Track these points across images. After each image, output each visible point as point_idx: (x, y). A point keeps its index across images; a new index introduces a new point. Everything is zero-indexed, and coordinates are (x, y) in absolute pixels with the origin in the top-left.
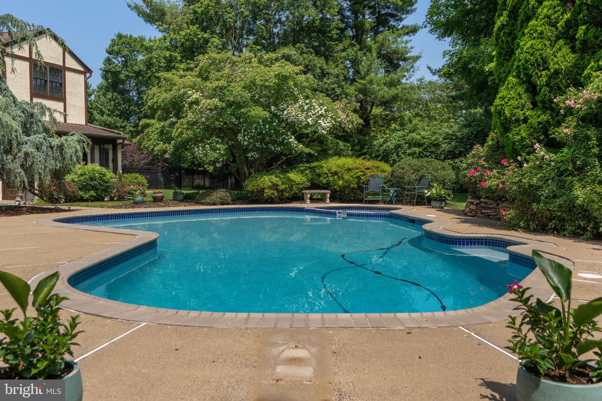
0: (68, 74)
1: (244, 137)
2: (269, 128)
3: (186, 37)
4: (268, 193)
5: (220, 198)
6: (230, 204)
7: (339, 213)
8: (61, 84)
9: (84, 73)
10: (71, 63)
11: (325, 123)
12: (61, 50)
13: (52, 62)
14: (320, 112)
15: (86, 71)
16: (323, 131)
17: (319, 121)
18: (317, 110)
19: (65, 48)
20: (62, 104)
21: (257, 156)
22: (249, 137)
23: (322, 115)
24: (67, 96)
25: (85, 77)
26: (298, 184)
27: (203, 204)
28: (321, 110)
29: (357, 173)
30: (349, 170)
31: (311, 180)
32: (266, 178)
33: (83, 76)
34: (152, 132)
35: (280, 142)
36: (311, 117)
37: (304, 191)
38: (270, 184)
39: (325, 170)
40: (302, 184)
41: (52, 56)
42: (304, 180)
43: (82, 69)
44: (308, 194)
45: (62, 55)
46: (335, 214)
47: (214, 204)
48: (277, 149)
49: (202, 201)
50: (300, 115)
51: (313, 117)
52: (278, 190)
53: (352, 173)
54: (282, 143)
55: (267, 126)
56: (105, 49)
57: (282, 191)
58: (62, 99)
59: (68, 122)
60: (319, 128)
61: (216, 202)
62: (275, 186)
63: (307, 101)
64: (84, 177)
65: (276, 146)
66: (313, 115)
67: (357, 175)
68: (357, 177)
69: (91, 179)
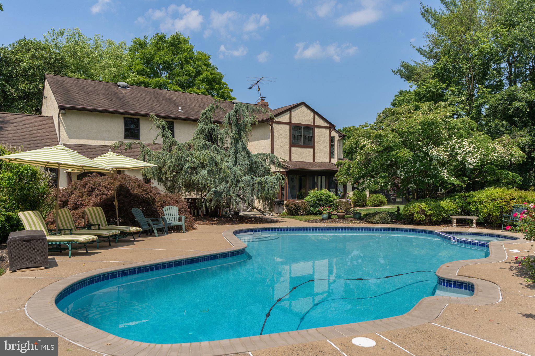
0: (317, 130)
1: (401, 172)
2: (419, 165)
3: (427, 90)
4: (416, 216)
5: (381, 218)
6: (387, 223)
7: (454, 239)
8: (312, 137)
9: (329, 128)
10: (319, 122)
11: (472, 159)
12: (312, 114)
13: (305, 123)
14: (468, 150)
15: (331, 126)
16: (470, 166)
17: (466, 158)
18: (465, 148)
19: (315, 113)
20: (312, 150)
21: (415, 187)
22: (405, 172)
23: (470, 152)
24: (316, 145)
25: (330, 130)
26: (447, 210)
27: (369, 222)
28: (469, 148)
29: (500, 202)
30: (494, 200)
31: (462, 207)
32: (417, 204)
33: (328, 130)
34: (343, 169)
35: (433, 176)
36: (460, 154)
37: (452, 217)
38: (419, 209)
39: (475, 199)
40: (451, 210)
41: (306, 119)
42: (454, 207)
43: (328, 126)
44: (454, 219)
45: (313, 118)
46: (449, 239)
47: (376, 223)
48: (429, 181)
49: (369, 220)
50: (441, 154)
51: (462, 154)
52: (425, 215)
53: (495, 203)
54: (435, 177)
55: (418, 164)
56: (390, 104)
57: (430, 215)
58: (312, 146)
59: (316, 161)
60: (466, 163)
61: (378, 222)
62: (423, 212)
63: (459, 141)
64: (314, 198)
65: (429, 179)
66: (462, 152)
67: (500, 205)
68: (500, 206)
69: (319, 200)
